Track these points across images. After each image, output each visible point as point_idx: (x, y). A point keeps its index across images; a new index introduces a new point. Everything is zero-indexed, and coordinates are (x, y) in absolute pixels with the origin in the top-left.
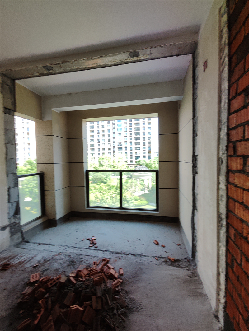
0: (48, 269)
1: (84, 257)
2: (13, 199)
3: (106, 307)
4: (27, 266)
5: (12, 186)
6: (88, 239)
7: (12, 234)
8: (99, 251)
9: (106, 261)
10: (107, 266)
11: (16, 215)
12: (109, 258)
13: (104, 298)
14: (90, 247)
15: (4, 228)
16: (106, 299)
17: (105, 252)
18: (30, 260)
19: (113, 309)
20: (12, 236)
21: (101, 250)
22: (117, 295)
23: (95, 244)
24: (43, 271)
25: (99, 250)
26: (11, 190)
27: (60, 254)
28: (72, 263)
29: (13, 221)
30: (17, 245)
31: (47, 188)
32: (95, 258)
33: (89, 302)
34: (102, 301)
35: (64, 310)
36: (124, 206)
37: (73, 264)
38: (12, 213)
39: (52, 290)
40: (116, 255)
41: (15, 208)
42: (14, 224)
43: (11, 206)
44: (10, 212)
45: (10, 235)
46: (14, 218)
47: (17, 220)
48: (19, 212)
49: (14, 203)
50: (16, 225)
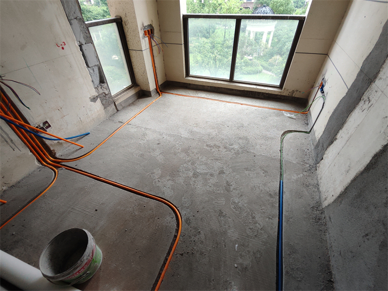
2: (92, 62)
5: (83, 42)
7: (105, 106)
11: (103, 84)
15: (94, 99)
20: (105, 108)
26: (84, 47)
29: (101, 91)
31: (131, 45)
36: (235, 79)
38: (97, 81)
41: (98, 75)
42: (104, 94)
43: (92, 71)
44: (94, 81)
45: (103, 107)
46: (101, 88)
47: (105, 90)
48: (105, 80)
49: (94, 67)
50: (107, 96)
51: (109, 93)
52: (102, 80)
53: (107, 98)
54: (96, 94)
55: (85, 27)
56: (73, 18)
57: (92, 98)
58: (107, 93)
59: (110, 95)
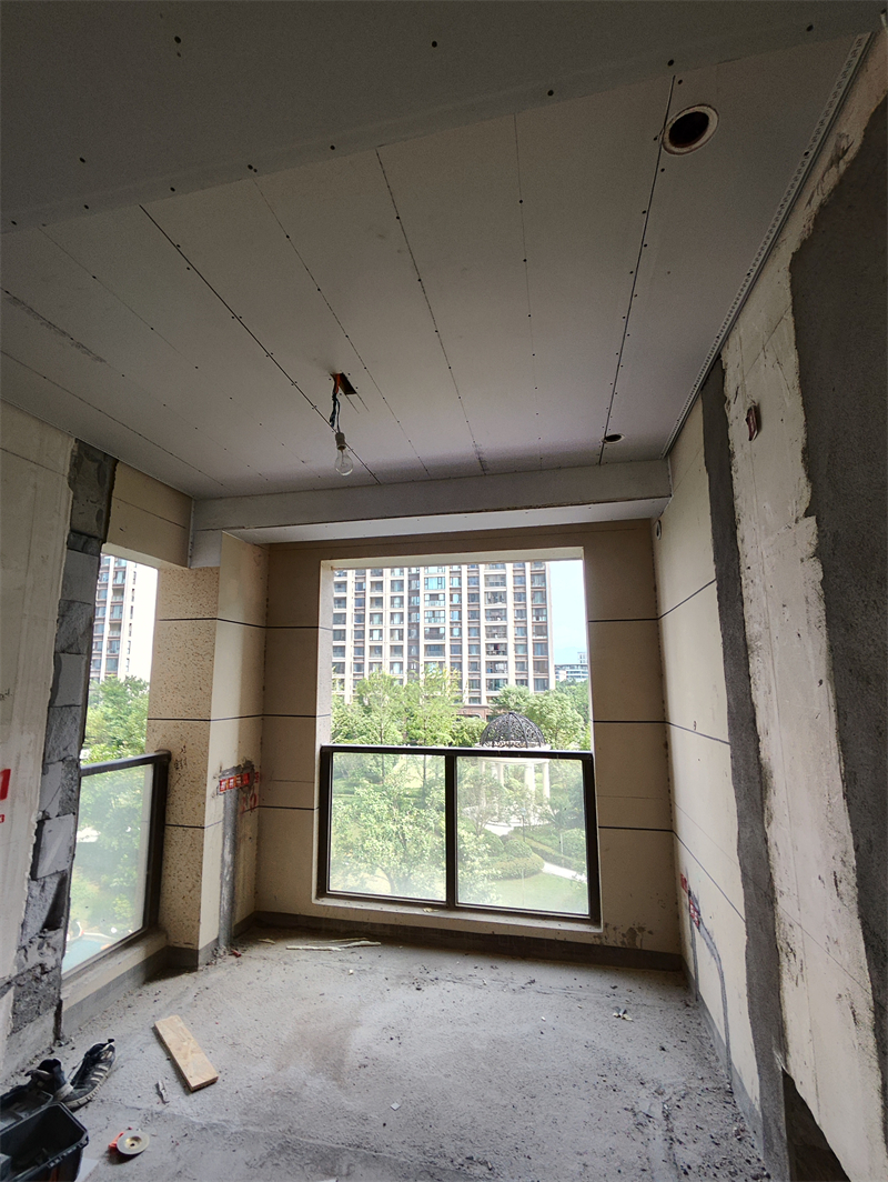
5: (53, 810)
7: (20, 1022)
20: (14, 1031)
26: (48, 825)
29: (34, 958)
31: (178, 812)
38: (36, 924)
41: (50, 901)
42: (39, 970)
43: (36, 891)
44: (30, 922)
45: (8, 1028)
46: (40, 948)
47: (50, 952)
48: (63, 919)
49: (47, 880)
50: (45, 977)
51: (58, 967)
52: (56, 917)
53: (42, 986)
54: (10, 972)
55: (75, 778)
56: (56, 759)
58: (51, 964)
59: (56, 972)
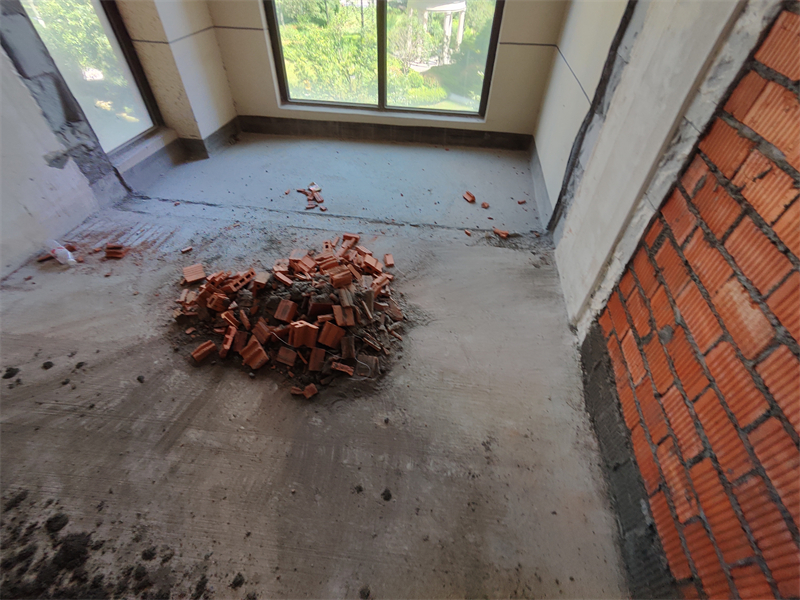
0: (218, 257)
1: (297, 231)
3: (363, 322)
4: (165, 250)
6: (299, 191)
7: (92, 178)
8: (331, 219)
9: (353, 240)
10: (357, 249)
11: (76, 124)
12: (360, 233)
13: (357, 309)
14: (307, 208)
15: (58, 161)
16: (363, 309)
17: (346, 221)
18: (168, 237)
19: (377, 323)
20: (92, 183)
21: (338, 217)
22: (383, 302)
23: (322, 202)
24: (209, 262)
25: (332, 216)
27: (237, 224)
28: (273, 244)
29: (74, 141)
30: (119, 205)
32: (325, 233)
33: (328, 316)
34: (355, 312)
35: (278, 329)
37: (274, 246)
38: (58, 115)
39: (242, 296)
40: (374, 227)
41: (57, 99)
42: (84, 149)
43: (37, 89)
44: (49, 113)
45: (86, 181)
46: (73, 133)
47: (85, 137)
48: (80, 115)
49: (41, 79)
50: (91, 153)
51: (98, 146)
52: (72, 114)
53: (94, 158)
54: (60, 148)
57: (52, 157)
58: (91, 145)
59: (99, 150)
